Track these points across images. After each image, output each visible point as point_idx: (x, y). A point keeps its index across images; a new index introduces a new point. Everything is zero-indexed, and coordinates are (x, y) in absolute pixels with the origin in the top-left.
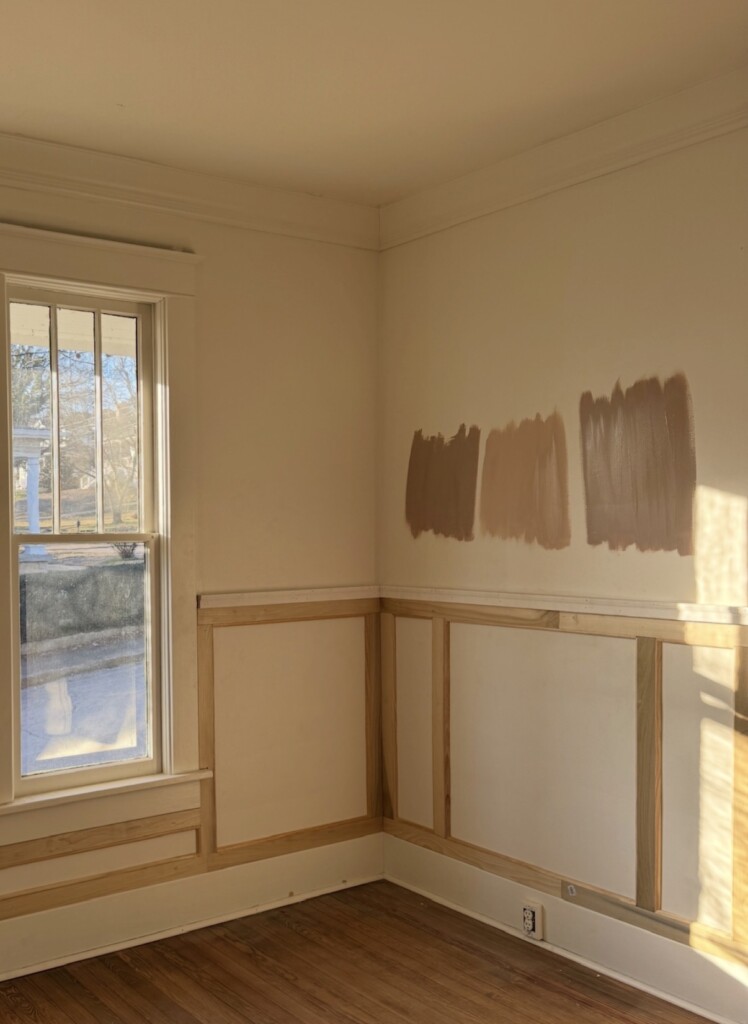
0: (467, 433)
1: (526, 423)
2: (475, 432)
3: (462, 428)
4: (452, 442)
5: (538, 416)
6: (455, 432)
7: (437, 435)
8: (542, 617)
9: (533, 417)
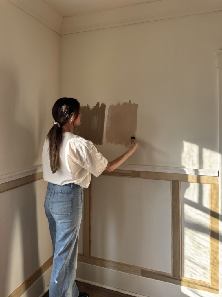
0: (100, 106)
1: (125, 104)
2: (104, 106)
3: (98, 104)
4: (93, 109)
5: (130, 101)
6: (95, 105)
7: (87, 106)
8: (132, 173)
9: (128, 102)
